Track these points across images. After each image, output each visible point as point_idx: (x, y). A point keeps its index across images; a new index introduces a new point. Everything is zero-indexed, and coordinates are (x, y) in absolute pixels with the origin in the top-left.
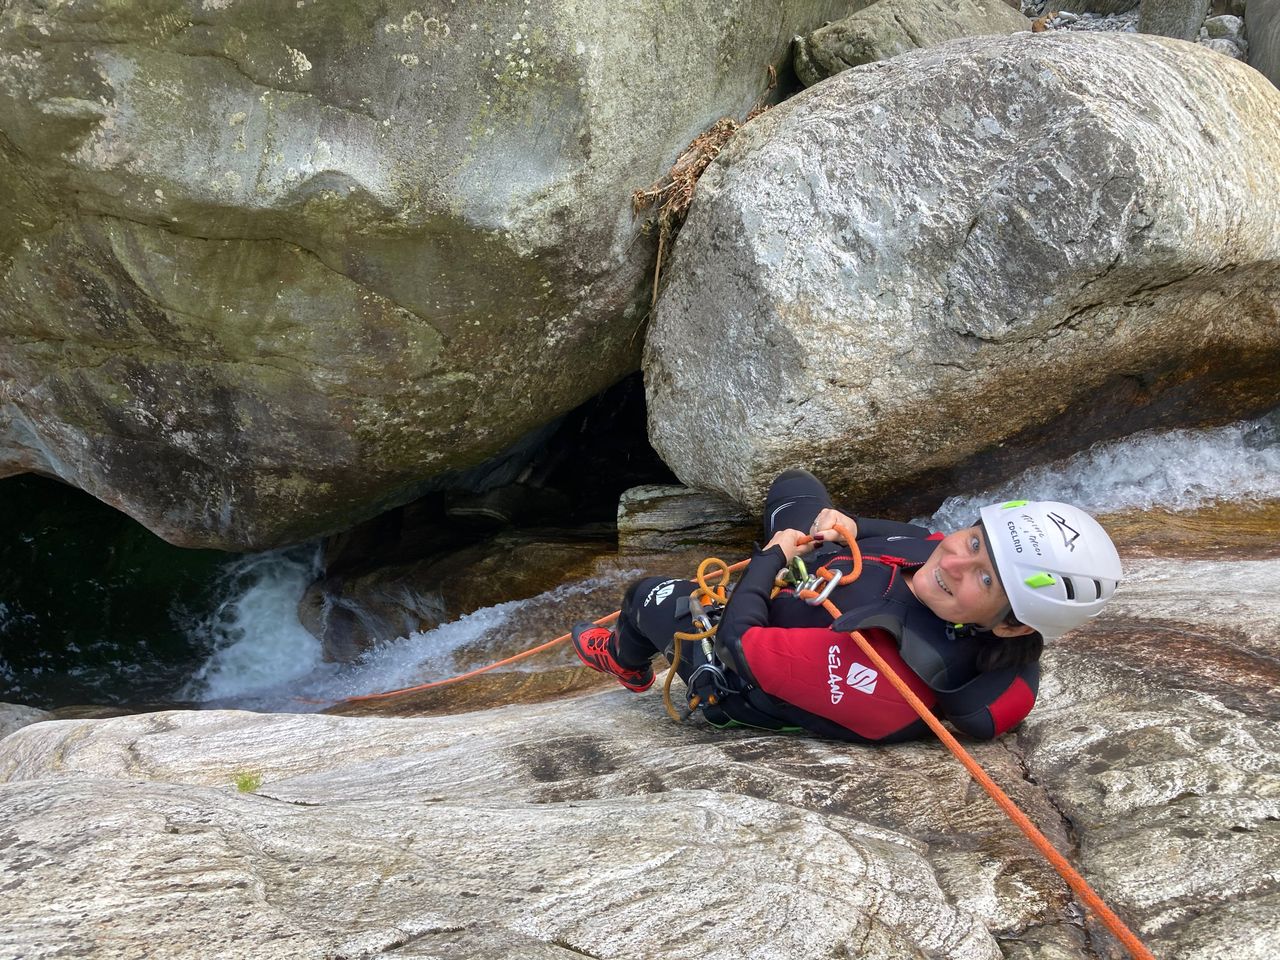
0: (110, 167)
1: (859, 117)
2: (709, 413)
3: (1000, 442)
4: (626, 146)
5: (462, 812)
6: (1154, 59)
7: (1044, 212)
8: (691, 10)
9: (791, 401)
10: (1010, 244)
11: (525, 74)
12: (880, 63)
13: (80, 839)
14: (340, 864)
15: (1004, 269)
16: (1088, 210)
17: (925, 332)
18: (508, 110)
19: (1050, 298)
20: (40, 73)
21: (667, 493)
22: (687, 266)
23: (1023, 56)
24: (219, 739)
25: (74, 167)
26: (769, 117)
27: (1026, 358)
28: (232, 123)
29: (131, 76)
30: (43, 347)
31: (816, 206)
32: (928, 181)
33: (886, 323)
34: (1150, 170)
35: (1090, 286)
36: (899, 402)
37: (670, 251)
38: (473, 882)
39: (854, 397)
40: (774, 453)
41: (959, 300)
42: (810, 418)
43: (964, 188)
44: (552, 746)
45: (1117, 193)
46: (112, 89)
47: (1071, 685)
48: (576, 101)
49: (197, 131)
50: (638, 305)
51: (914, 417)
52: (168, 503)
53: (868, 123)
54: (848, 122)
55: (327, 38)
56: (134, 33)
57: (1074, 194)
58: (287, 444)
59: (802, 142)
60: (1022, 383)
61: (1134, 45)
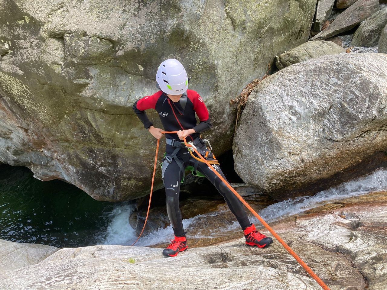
0: (90, 96)
1: (295, 78)
2: (253, 162)
3: (342, 171)
4: (228, 88)
5: (192, 269)
6: (383, 60)
7: (352, 104)
8: (246, 50)
9: (277, 158)
10: (342, 113)
11: (200, 70)
12: (301, 63)
13: (94, 272)
14: (161, 280)
15: (340, 120)
16: (365, 103)
17: (317, 138)
18: (196, 79)
19: (355, 129)
20: (74, 73)
21: (240, 186)
22: (245, 120)
23: (343, 60)
24: (117, 252)
25: (80, 97)
26: (269, 78)
27: (348, 146)
28: (122, 84)
29: (97, 73)
30: (66, 144)
31: (283, 103)
32: (316, 96)
33: (305, 136)
34: (384, 92)
35: (367, 125)
36: (310, 159)
37: (240, 116)
38: (197, 286)
39: (297, 157)
40: (273, 174)
41: (327, 129)
42: (283, 164)
43: (327, 98)
44: (213, 255)
45: (374, 98)
46: (92, 76)
47: (366, 242)
48: (214, 76)
49: (113, 86)
50: (231, 131)
51: (314, 163)
52: (96, 187)
53: (298, 80)
54: (292, 80)
55: (148, 62)
56: (98, 62)
57: (361, 99)
58: (131, 171)
59: (279, 85)
60: (348, 153)
61: (377, 56)
